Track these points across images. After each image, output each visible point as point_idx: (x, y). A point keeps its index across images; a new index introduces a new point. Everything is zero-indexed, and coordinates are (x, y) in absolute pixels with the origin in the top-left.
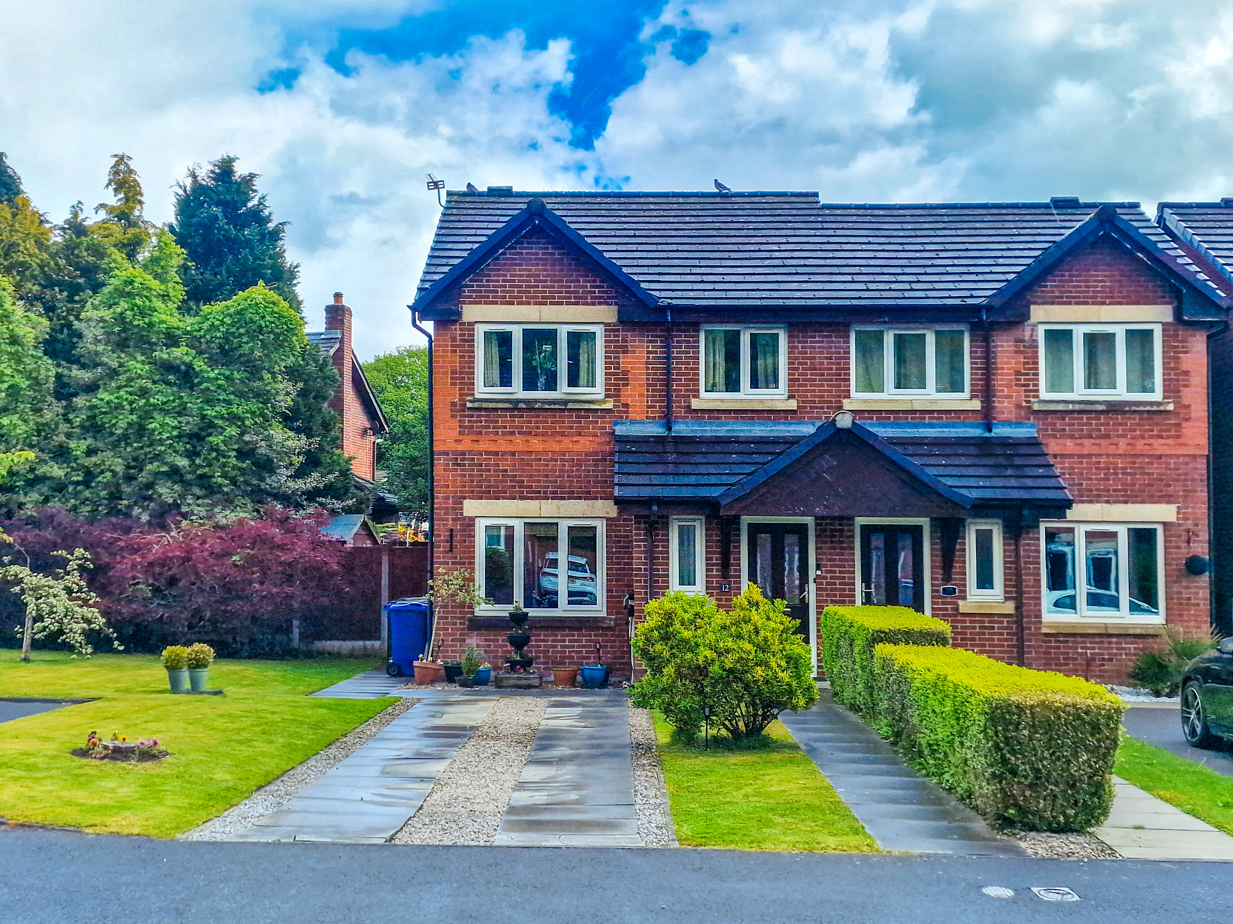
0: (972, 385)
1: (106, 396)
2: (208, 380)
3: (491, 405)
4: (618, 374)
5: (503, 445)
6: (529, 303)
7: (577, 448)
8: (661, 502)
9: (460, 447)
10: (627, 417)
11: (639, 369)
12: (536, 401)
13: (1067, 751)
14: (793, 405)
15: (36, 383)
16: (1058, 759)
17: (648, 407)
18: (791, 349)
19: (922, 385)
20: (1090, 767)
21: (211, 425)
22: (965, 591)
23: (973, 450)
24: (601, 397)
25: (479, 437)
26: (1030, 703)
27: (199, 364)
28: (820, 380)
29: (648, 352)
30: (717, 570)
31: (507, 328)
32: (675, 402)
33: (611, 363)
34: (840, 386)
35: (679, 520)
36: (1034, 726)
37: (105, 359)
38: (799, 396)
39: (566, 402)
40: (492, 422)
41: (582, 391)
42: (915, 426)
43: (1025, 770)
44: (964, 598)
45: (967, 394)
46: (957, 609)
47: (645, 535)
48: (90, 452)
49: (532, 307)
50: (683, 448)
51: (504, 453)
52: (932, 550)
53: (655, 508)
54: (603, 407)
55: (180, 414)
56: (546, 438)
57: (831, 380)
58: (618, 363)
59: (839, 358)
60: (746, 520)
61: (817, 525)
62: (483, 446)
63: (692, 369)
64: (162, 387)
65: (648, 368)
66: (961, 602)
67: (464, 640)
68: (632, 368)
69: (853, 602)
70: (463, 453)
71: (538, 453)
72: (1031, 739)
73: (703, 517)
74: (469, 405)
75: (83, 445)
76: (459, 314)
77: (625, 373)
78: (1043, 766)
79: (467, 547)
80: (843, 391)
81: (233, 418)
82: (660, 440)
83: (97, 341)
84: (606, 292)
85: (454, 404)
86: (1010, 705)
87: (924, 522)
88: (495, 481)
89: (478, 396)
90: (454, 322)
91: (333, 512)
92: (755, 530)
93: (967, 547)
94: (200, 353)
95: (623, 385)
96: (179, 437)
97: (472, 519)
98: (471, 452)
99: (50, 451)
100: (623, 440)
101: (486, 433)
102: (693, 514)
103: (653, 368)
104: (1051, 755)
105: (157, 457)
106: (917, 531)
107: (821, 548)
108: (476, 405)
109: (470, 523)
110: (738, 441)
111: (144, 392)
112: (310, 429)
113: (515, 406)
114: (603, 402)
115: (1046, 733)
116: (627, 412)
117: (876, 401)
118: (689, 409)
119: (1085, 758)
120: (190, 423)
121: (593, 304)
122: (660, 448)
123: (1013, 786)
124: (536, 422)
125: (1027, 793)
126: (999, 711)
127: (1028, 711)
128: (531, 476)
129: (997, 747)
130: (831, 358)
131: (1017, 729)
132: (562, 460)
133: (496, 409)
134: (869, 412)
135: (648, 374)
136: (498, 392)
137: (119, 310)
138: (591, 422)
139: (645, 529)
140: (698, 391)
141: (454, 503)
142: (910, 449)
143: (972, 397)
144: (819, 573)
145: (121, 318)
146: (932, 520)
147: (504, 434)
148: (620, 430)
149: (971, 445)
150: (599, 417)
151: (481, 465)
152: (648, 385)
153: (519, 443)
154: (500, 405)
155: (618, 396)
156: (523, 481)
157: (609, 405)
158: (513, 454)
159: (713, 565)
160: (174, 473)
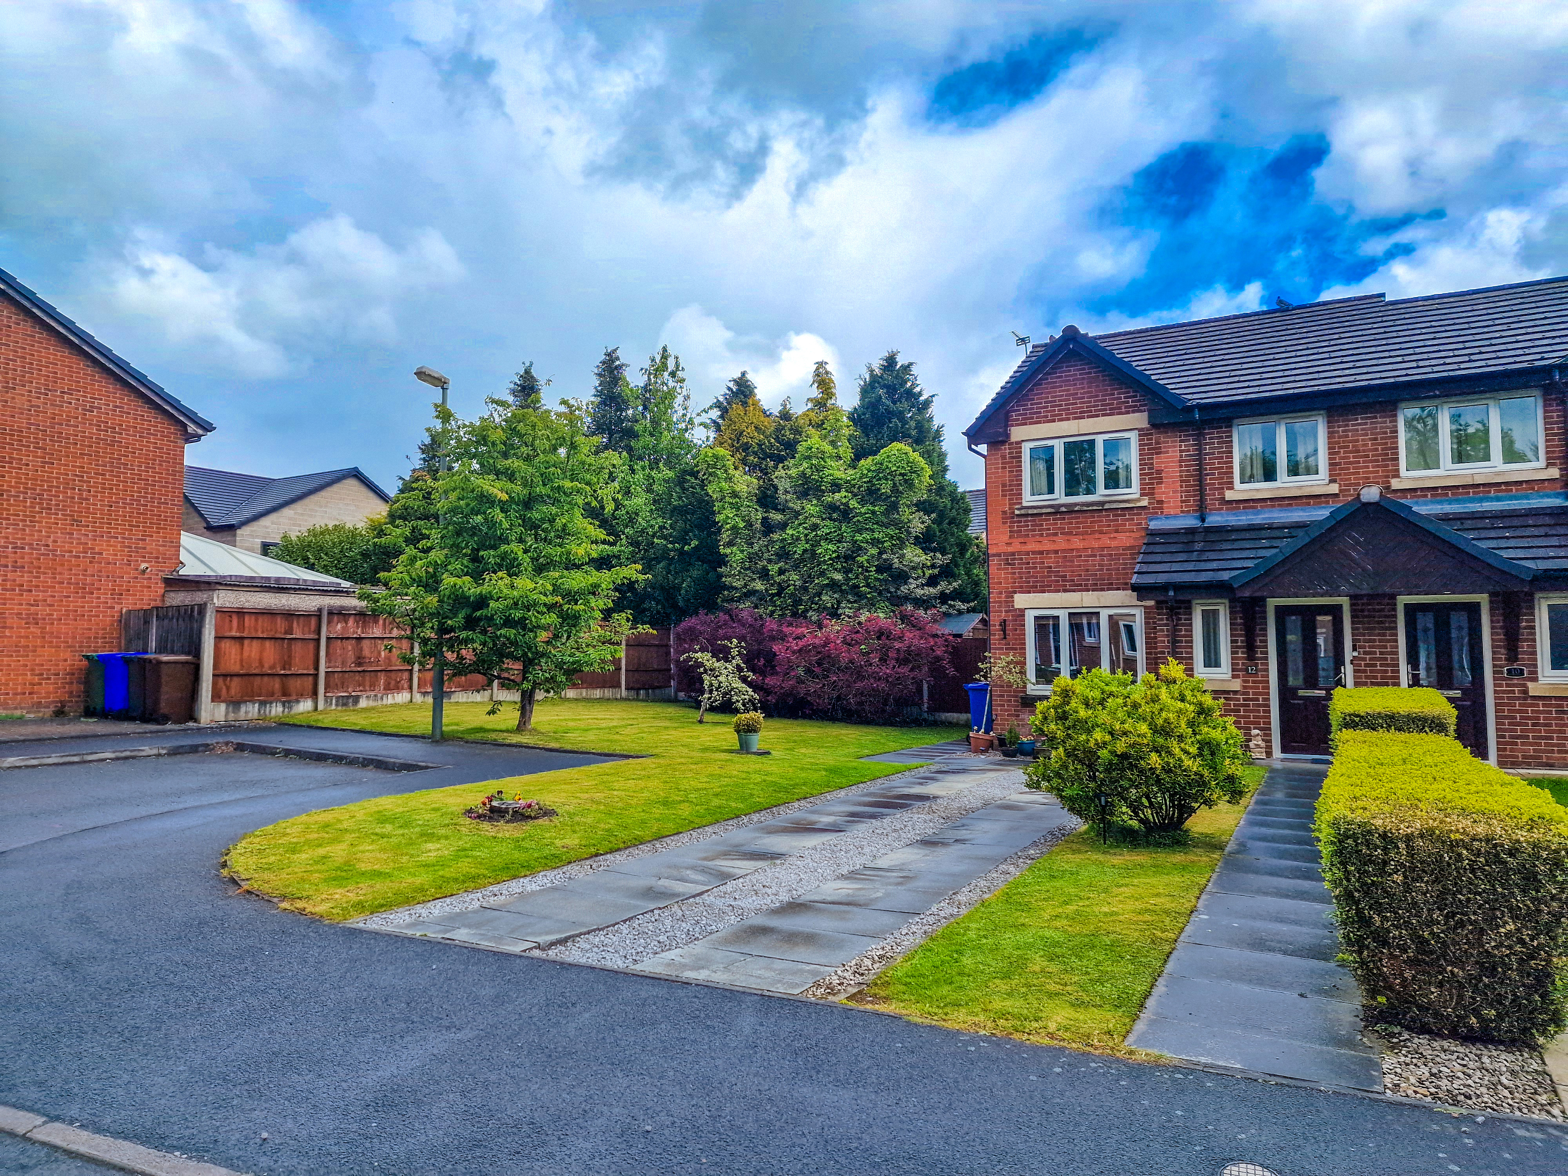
0: (1547, 452)
1: (790, 532)
2: (861, 514)
3: (1035, 511)
4: (1152, 474)
5: (1047, 546)
6: (1068, 419)
7: (1114, 544)
8: (1178, 587)
9: (1010, 549)
10: (1162, 513)
11: (1172, 467)
12: (1076, 504)
13: (1475, 913)
14: (1334, 488)
15: (749, 525)
16: (1461, 924)
17: (1182, 502)
18: (1331, 435)
19: (1487, 458)
20: (1522, 942)
21: (860, 548)
22: (1536, 673)
23: (1547, 520)
24: (1137, 496)
25: (1026, 539)
26: (1404, 830)
27: (853, 503)
28: (1364, 462)
29: (1181, 451)
30: (1243, 653)
31: (1050, 443)
32: (1209, 495)
33: (1146, 464)
34: (1387, 466)
35: (1202, 604)
36: (1413, 869)
37: (791, 505)
38: (1341, 480)
39: (1102, 503)
40: (1037, 525)
41: (1121, 493)
42: (1481, 500)
43: (1401, 937)
44: (1536, 680)
45: (1542, 463)
46: (1526, 692)
47: (1167, 619)
48: (781, 572)
49: (1071, 422)
50: (1213, 537)
51: (1048, 552)
52: (1492, 628)
53: (1171, 593)
54: (1139, 504)
55: (839, 542)
56: (1086, 537)
57: (1378, 461)
58: (1152, 464)
59: (1385, 438)
60: (1272, 603)
61: (1352, 605)
62: (1032, 546)
63: (1226, 463)
64: (828, 523)
65: (1181, 466)
66: (1530, 685)
67: (1018, 716)
68: (1166, 467)
69: (1397, 684)
70: (1013, 554)
71: (1078, 550)
72: (1408, 888)
73: (1226, 601)
74: (1017, 512)
75: (776, 567)
76: (1008, 436)
77: (1159, 472)
78: (1432, 933)
79: (1019, 635)
80: (1392, 471)
81: (875, 542)
82: (1191, 531)
83: (786, 492)
84: (1139, 401)
85: (1004, 512)
86: (1369, 832)
87: (1483, 599)
88: (1042, 577)
89: (1025, 504)
90: (1003, 442)
91: (960, 612)
92: (1282, 612)
93: (1537, 624)
94: (855, 495)
95: (1158, 483)
96: (838, 557)
97: (1022, 611)
98: (1019, 553)
99: (758, 573)
100: (1152, 534)
101: (1033, 536)
102: (1217, 598)
103: (1186, 466)
104: (1447, 917)
105: (822, 574)
106: (1473, 609)
107: (1357, 629)
108: (1023, 512)
109: (1021, 613)
110: (1271, 527)
111: (815, 527)
112: (945, 548)
113: (1057, 511)
114: (1138, 500)
115: (1437, 881)
116: (1162, 508)
117: (1430, 478)
118: (1223, 501)
119: (1511, 927)
120: (844, 547)
121: (1128, 413)
122: (1190, 537)
123: (1381, 960)
124: (1077, 523)
125: (1408, 974)
126: (1350, 841)
127: (1402, 845)
128: (1073, 571)
129: (1348, 895)
130: (1376, 439)
131: (1382, 872)
132: (1101, 555)
133: (1041, 514)
134: (1422, 489)
135: (1181, 471)
136: (1044, 499)
137: (801, 469)
138: (1128, 520)
139: (1167, 614)
140: (1232, 483)
141: (1007, 597)
142: (1468, 524)
143: (1549, 465)
144: (1355, 654)
145: (803, 475)
146: (1492, 594)
147: (1048, 535)
148: (1154, 525)
149: (1546, 514)
150: (1135, 514)
151: (1028, 563)
152: (1182, 481)
153: (1061, 543)
154: (1044, 511)
155: (1153, 494)
156: (1065, 576)
157: (1144, 503)
158: (1056, 552)
159: (1238, 647)
160: (834, 585)
